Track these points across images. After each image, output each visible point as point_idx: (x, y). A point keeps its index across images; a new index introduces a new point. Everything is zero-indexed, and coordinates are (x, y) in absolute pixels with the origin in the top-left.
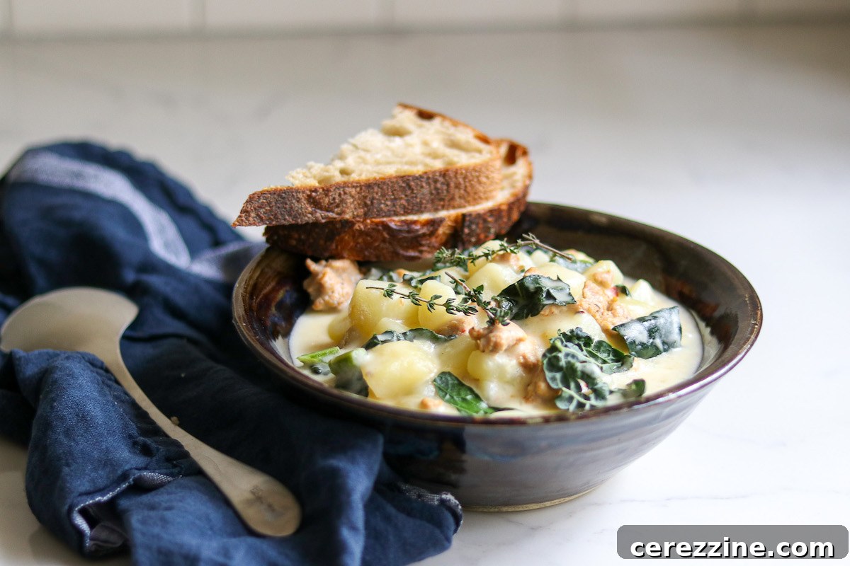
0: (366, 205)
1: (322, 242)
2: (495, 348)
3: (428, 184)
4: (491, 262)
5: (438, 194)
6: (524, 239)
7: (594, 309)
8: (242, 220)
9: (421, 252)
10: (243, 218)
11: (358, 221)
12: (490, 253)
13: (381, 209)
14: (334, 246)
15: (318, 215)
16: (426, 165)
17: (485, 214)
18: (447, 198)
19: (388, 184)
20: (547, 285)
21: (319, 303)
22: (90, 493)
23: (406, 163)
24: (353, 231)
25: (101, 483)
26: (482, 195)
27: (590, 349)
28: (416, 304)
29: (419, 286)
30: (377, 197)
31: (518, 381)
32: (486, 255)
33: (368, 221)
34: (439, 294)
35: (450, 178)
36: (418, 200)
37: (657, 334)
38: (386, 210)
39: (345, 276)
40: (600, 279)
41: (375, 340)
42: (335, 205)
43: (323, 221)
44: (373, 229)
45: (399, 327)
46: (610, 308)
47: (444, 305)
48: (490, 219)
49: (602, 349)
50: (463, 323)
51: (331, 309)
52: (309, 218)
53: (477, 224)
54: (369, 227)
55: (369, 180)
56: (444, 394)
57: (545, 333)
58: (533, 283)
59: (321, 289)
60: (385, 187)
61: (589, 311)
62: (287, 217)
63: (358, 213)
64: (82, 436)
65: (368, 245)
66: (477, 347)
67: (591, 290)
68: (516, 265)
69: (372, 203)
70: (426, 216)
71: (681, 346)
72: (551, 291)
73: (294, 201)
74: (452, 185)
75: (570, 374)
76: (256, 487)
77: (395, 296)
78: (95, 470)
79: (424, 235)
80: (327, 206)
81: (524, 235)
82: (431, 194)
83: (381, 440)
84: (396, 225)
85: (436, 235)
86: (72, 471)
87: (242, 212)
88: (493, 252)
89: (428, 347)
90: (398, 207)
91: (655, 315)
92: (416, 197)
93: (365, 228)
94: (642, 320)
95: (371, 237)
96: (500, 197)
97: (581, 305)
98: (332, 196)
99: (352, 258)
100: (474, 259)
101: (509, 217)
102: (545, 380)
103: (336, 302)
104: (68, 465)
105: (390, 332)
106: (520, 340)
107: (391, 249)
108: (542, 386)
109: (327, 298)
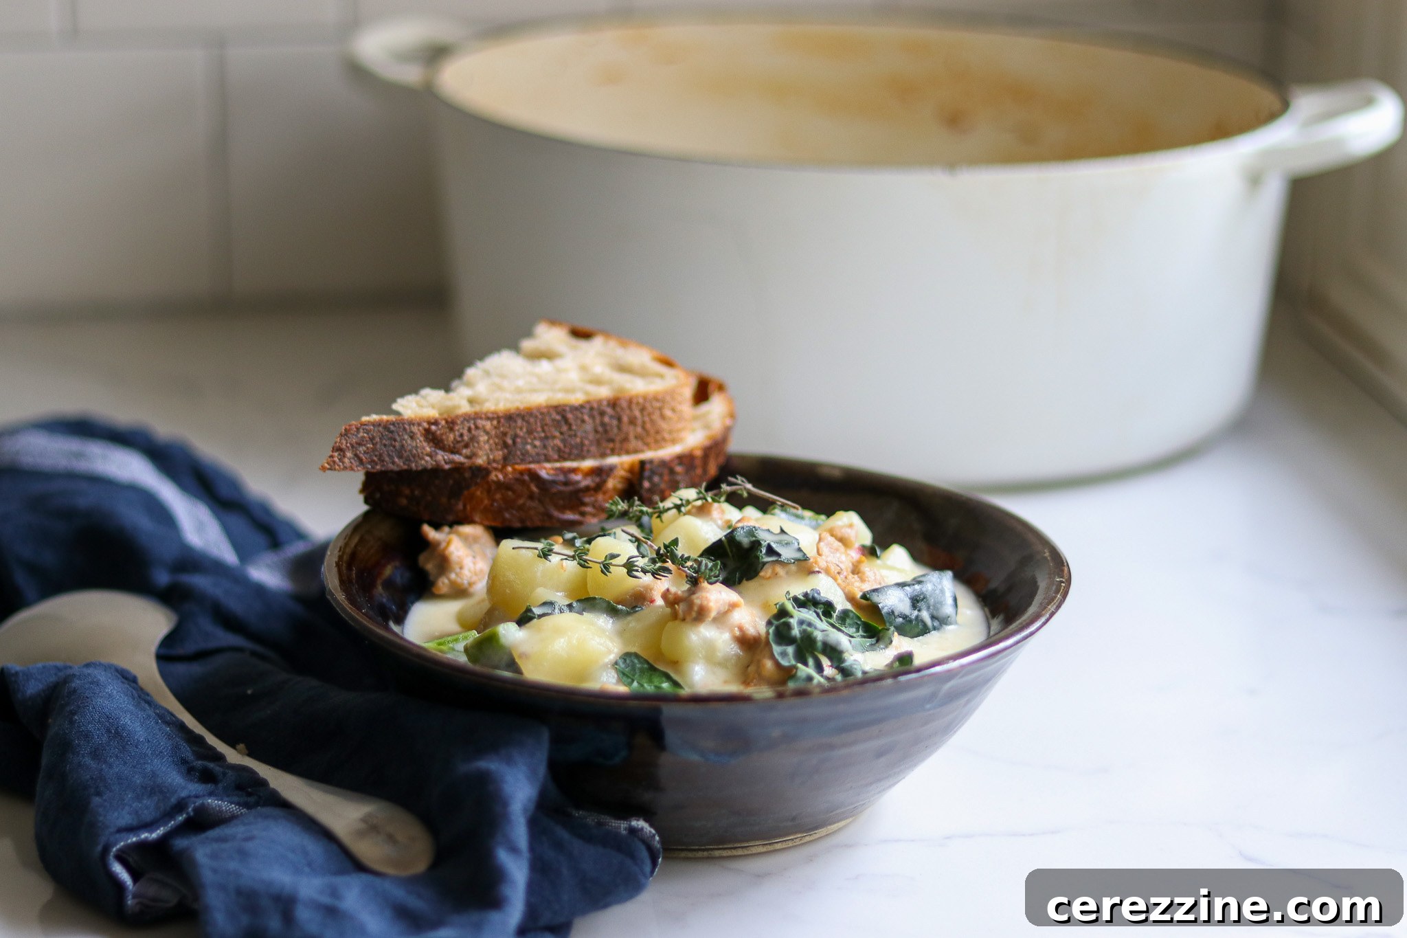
0: (505, 445)
1: (444, 500)
2: (700, 615)
3: (592, 417)
4: (685, 514)
5: (606, 431)
6: (730, 484)
7: (833, 569)
8: (334, 462)
9: (583, 514)
10: (336, 459)
11: (496, 469)
12: (684, 502)
13: (527, 452)
14: (460, 506)
15: (439, 457)
16: (586, 393)
17: (672, 461)
18: (618, 439)
19: (536, 417)
20: (766, 538)
21: (443, 584)
22: (131, 829)
23: (560, 390)
24: (488, 482)
25: (148, 815)
26: (667, 436)
27: (831, 621)
28: (583, 566)
29: (587, 546)
30: (521, 434)
31: (733, 661)
32: (678, 507)
33: (509, 469)
34: (615, 552)
35: (622, 409)
36: (578, 440)
37: (922, 605)
38: (534, 453)
39: (476, 547)
40: (839, 535)
41: (529, 614)
42: (462, 444)
43: (447, 467)
44: (517, 480)
45: (561, 599)
46: (856, 570)
47: (624, 566)
48: (679, 469)
49: (848, 621)
50: (651, 590)
51: (460, 592)
52: (427, 462)
53: (661, 475)
54: (510, 476)
55: (509, 410)
56: (630, 680)
57: (767, 602)
58: (747, 537)
59: (444, 563)
60: (532, 420)
61: (827, 572)
62: (396, 460)
63: (494, 457)
64: (117, 757)
65: (509, 504)
66: (675, 616)
67: (828, 544)
68: (721, 519)
69: (514, 442)
70: (588, 464)
71: (956, 623)
72: (774, 546)
73: (406, 437)
74: (625, 419)
75: (807, 647)
76: (369, 815)
77: (555, 559)
78: (138, 798)
79: (587, 489)
80: (452, 445)
81: (731, 479)
82: (596, 431)
83: (545, 735)
84: (548, 474)
85: (604, 489)
86: (105, 801)
87: (334, 450)
88: (688, 502)
89: (604, 622)
90: (550, 449)
91: (921, 579)
92: (575, 436)
93: (504, 477)
94: (902, 585)
95: (514, 491)
96: (692, 439)
97: (816, 563)
98: (458, 431)
99: (487, 523)
100: (660, 513)
101: (705, 471)
102: (772, 657)
103: (466, 582)
104: (99, 794)
105: (550, 604)
106: (733, 606)
107: (541, 509)
108: (769, 664)
109: (453, 576)
